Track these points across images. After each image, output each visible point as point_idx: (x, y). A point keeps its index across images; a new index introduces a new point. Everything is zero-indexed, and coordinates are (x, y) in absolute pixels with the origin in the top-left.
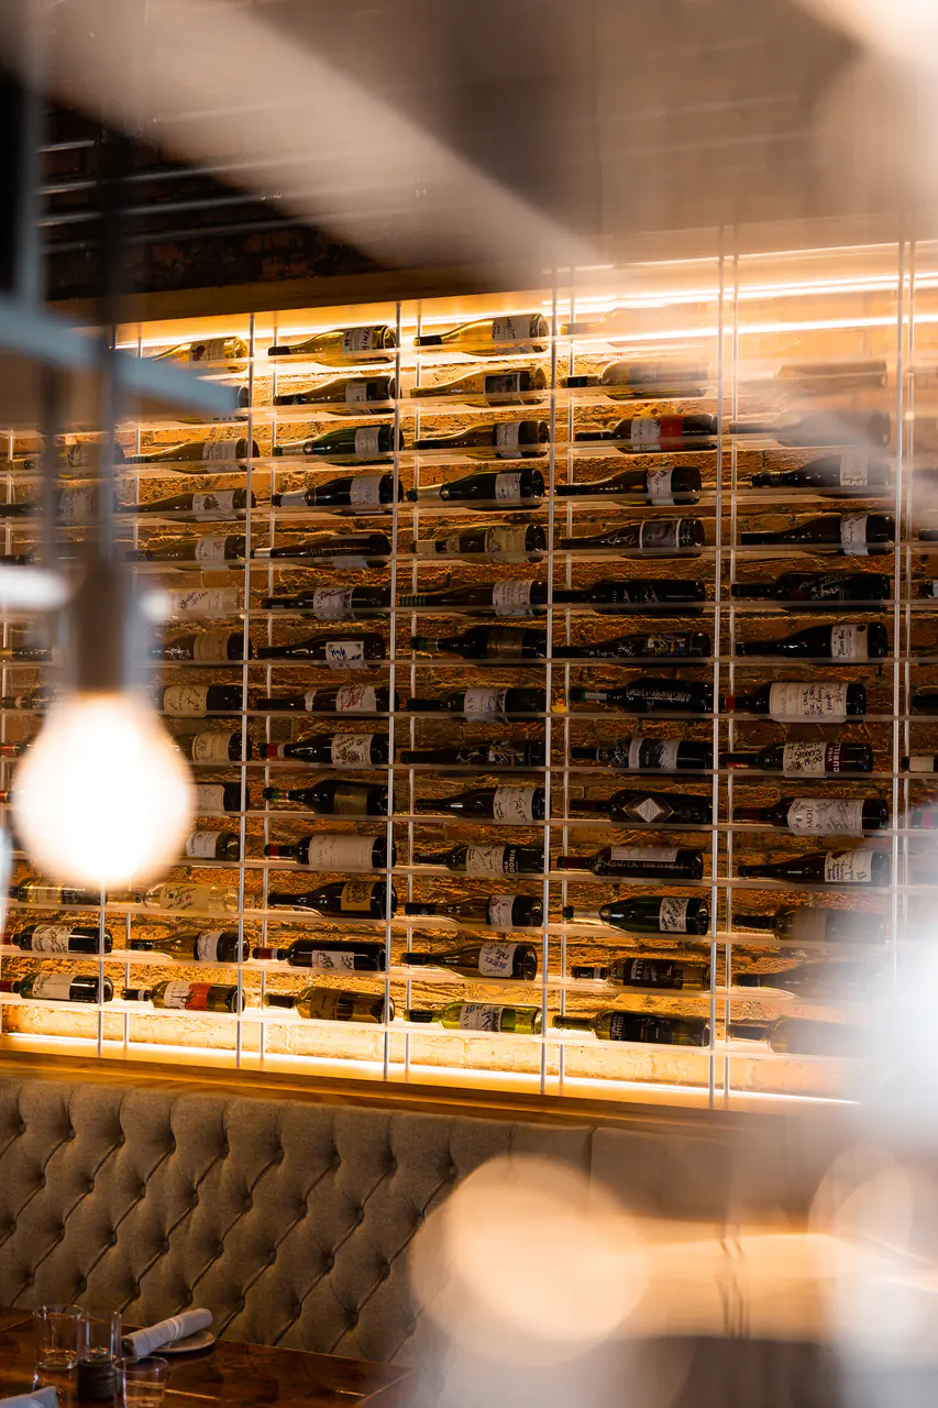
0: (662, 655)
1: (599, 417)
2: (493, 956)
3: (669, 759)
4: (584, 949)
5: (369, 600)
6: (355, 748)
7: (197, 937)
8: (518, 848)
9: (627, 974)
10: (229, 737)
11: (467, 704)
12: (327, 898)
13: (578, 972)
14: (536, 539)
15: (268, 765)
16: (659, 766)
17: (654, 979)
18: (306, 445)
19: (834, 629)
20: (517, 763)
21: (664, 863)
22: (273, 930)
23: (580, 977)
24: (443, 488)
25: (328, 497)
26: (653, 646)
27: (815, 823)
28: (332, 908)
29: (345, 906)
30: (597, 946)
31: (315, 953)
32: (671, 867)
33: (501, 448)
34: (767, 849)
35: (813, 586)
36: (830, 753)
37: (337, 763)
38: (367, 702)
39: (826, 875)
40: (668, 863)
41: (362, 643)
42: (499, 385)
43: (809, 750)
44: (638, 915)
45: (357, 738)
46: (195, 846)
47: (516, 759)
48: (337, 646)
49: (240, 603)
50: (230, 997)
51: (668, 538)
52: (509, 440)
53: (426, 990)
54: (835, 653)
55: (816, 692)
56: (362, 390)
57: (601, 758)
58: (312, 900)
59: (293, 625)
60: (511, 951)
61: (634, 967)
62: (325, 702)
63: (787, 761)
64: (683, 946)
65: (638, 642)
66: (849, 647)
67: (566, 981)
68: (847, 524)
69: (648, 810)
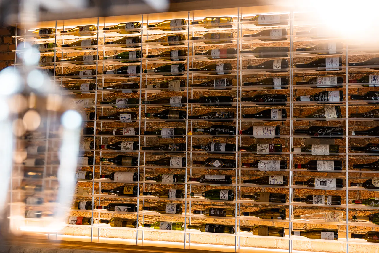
0: (221, 118)
1: (200, 50)
2: (170, 207)
3: (223, 149)
4: (196, 205)
5: (133, 102)
6: (128, 146)
7: (79, 203)
8: (177, 175)
9: (210, 212)
10: (90, 143)
11: (162, 133)
12: (120, 190)
13: (195, 212)
14: (183, 84)
15: (101, 151)
16: (220, 151)
17: (218, 214)
18: (114, 57)
19: (272, 111)
20: (177, 150)
21: (221, 179)
22: (102, 200)
23: (196, 213)
24: (155, 69)
25: (120, 72)
26: (218, 115)
27: (266, 167)
28: (121, 194)
29: (125, 193)
30: (199, 204)
31: (115, 207)
32: (223, 180)
33: (173, 58)
34: (250, 175)
35: (266, 98)
36: (271, 147)
37: (123, 150)
38: (132, 132)
39: (270, 182)
40: (223, 179)
41: (131, 115)
42: (172, 39)
43: (264, 146)
44: (213, 195)
45: (129, 143)
46: (79, 175)
47: (177, 149)
48: (123, 115)
49: (94, 103)
50: (89, 220)
51: (222, 84)
52: (175, 55)
53: (148, 218)
54: (272, 117)
55: (266, 129)
56: (131, 40)
57: (202, 148)
58: (114, 191)
59: (109, 110)
60: (175, 206)
61: (212, 210)
62: (119, 132)
63: (258, 149)
64: (225, 204)
65: (214, 114)
66: (276, 116)
67: (191, 215)
68: (275, 80)
69: (217, 164)
